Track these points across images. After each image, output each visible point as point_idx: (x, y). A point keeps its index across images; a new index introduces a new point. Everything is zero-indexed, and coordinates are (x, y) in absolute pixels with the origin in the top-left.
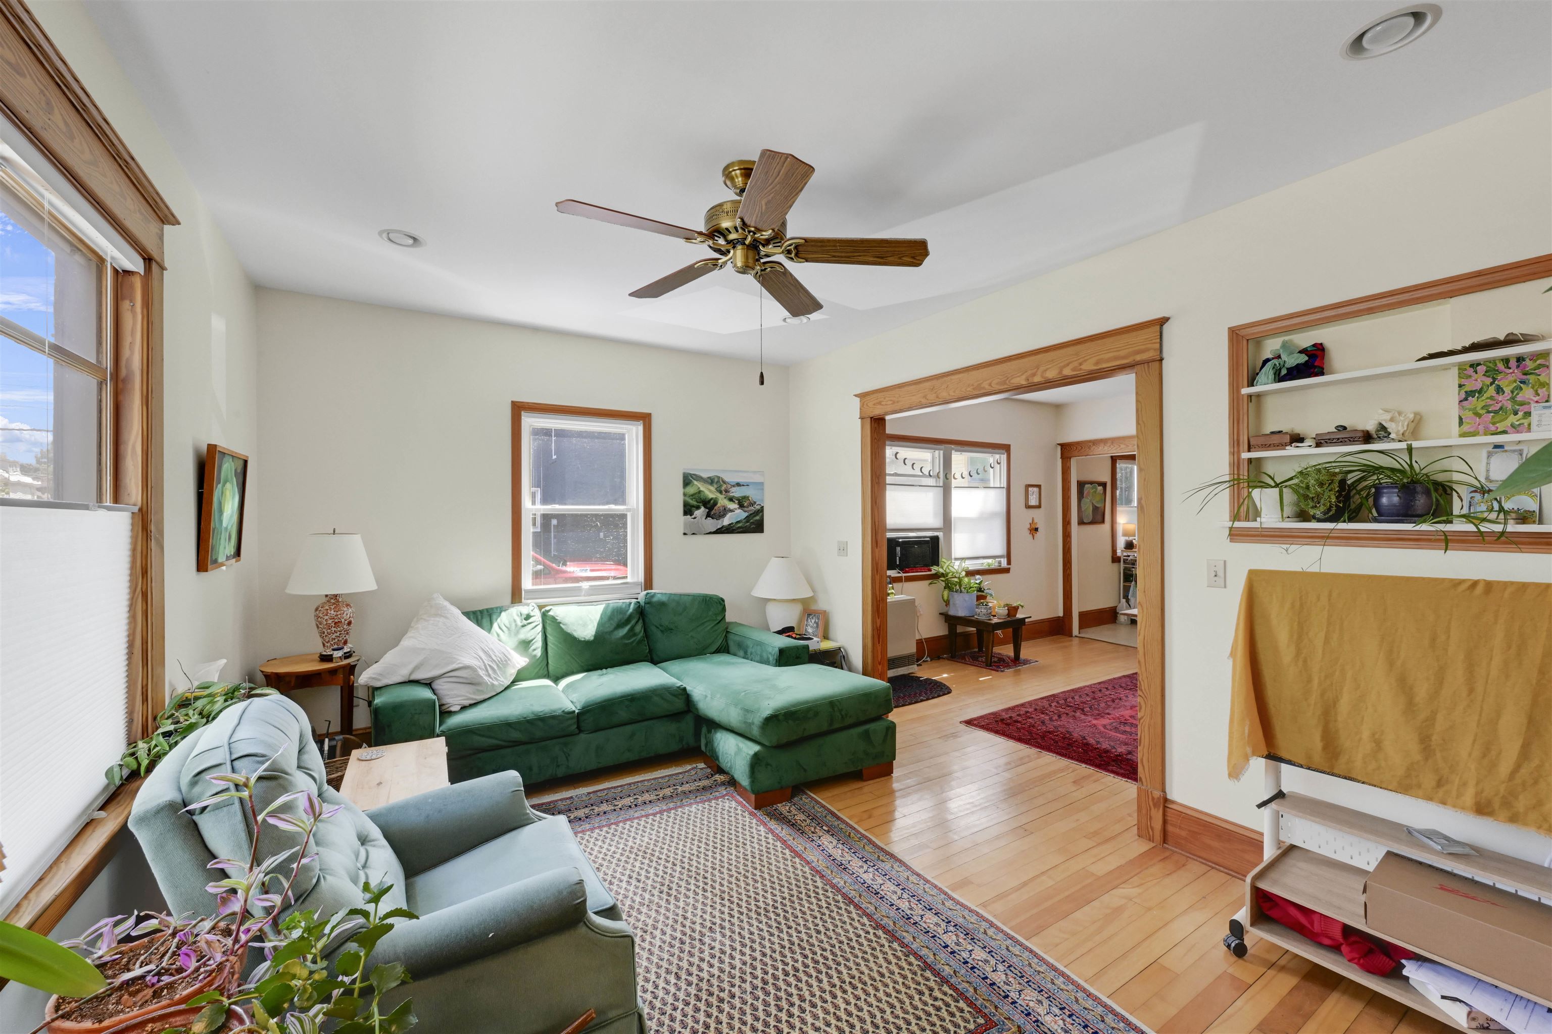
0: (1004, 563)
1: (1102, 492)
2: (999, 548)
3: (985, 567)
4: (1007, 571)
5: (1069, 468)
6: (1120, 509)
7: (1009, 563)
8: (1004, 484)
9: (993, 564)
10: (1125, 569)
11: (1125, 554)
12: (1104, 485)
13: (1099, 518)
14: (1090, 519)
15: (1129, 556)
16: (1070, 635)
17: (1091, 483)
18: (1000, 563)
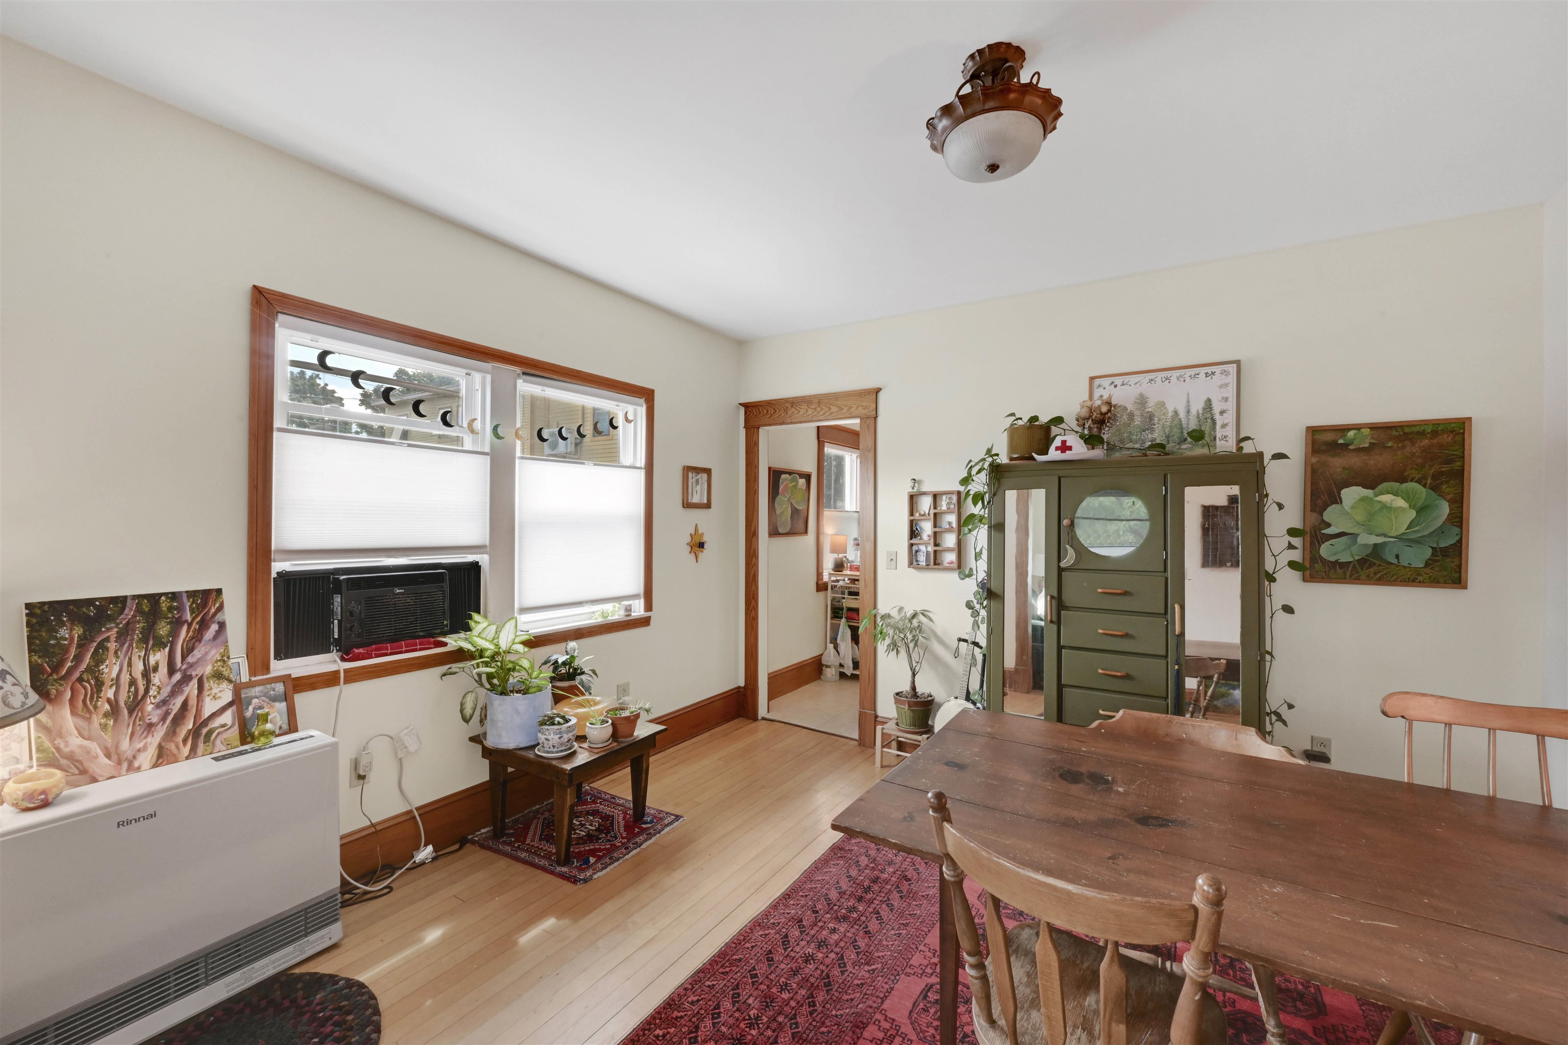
0: (638, 609)
1: (804, 487)
2: (633, 583)
3: (597, 620)
4: (644, 622)
5: (756, 444)
6: (827, 513)
7: (649, 606)
8: (641, 461)
9: (615, 613)
10: (833, 599)
11: (833, 578)
12: (808, 477)
13: (801, 526)
14: (787, 530)
15: (838, 581)
16: (754, 718)
17: (790, 473)
18: (628, 609)
